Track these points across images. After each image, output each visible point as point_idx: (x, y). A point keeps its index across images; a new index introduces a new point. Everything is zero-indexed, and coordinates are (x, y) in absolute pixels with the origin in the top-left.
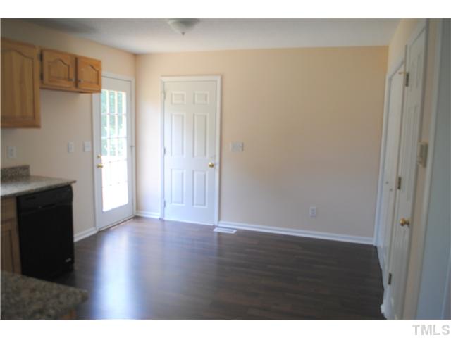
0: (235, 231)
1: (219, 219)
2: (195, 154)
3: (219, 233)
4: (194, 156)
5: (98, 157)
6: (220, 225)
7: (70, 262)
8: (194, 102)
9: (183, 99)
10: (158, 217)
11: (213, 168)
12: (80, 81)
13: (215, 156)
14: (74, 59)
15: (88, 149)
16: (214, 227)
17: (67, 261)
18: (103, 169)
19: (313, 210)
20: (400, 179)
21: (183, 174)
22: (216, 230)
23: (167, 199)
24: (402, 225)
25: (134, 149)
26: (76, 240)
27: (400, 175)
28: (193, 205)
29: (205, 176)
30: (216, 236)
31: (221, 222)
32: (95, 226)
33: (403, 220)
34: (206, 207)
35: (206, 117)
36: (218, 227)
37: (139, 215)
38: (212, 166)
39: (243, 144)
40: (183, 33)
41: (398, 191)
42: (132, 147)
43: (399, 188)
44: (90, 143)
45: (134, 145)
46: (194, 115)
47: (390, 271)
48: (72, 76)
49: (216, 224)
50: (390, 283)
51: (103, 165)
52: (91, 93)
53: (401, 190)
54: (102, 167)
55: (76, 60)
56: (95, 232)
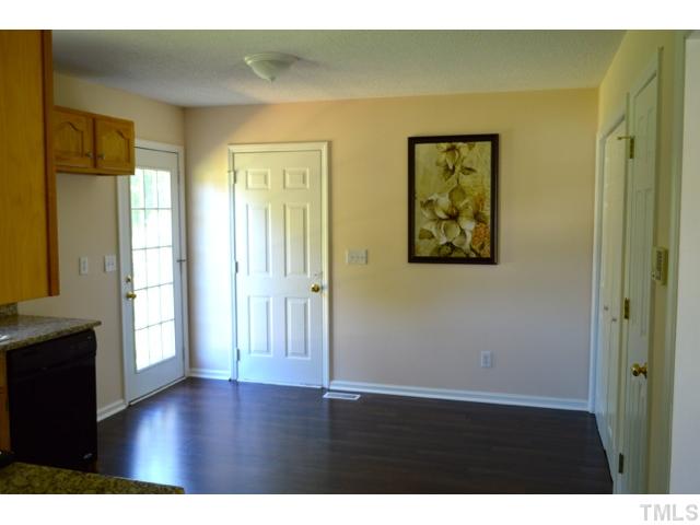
0: (358, 396)
1: (331, 378)
2: (289, 271)
3: (331, 401)
4: (286, 274)
5: (129, 280)
6: (332, 388)
7: (90, 458)
8: (284, 187)
9: (266, 182)
10: (228, 379)
11: (318, 293)
12: (101, 157)
13: (322, 273)
14: (91, 120)
15: (111, 268)
16: (323, 390)
17: (86, 457)
18: (135, 300)
19: (486, 357)
20: (627, 302)
21: (267, 304)
22: (326, 396)
23: (243, 346)
24: (636, 374)
25: (184, 264)
26: (99, 419)
27: (626, 296)
28: (287, 355)
29: (306, 305)
30: (326, 405)
31: (334, 382)
32: (123, 397)
33: (636, 366)
34: (309, 358)
35: (304, 211)
36: (329, 390)
37: (194, 375)
38: (316, 289)
39: (367, 252)
40: (273, 79)
41: (626, 321)
42: (180, 261)
43: (627, 317)
44: (115, 257)
45: (184, 257)
46: (285, 206)
47: (621, 451)
48: (88, 148)
49: (326, 386)
50: (621, 471)
51: (135, 293)
52: (116, 175)
53: (631, 321)
54: (133, 297)
55: (94, 121)
56: (124, 407)
